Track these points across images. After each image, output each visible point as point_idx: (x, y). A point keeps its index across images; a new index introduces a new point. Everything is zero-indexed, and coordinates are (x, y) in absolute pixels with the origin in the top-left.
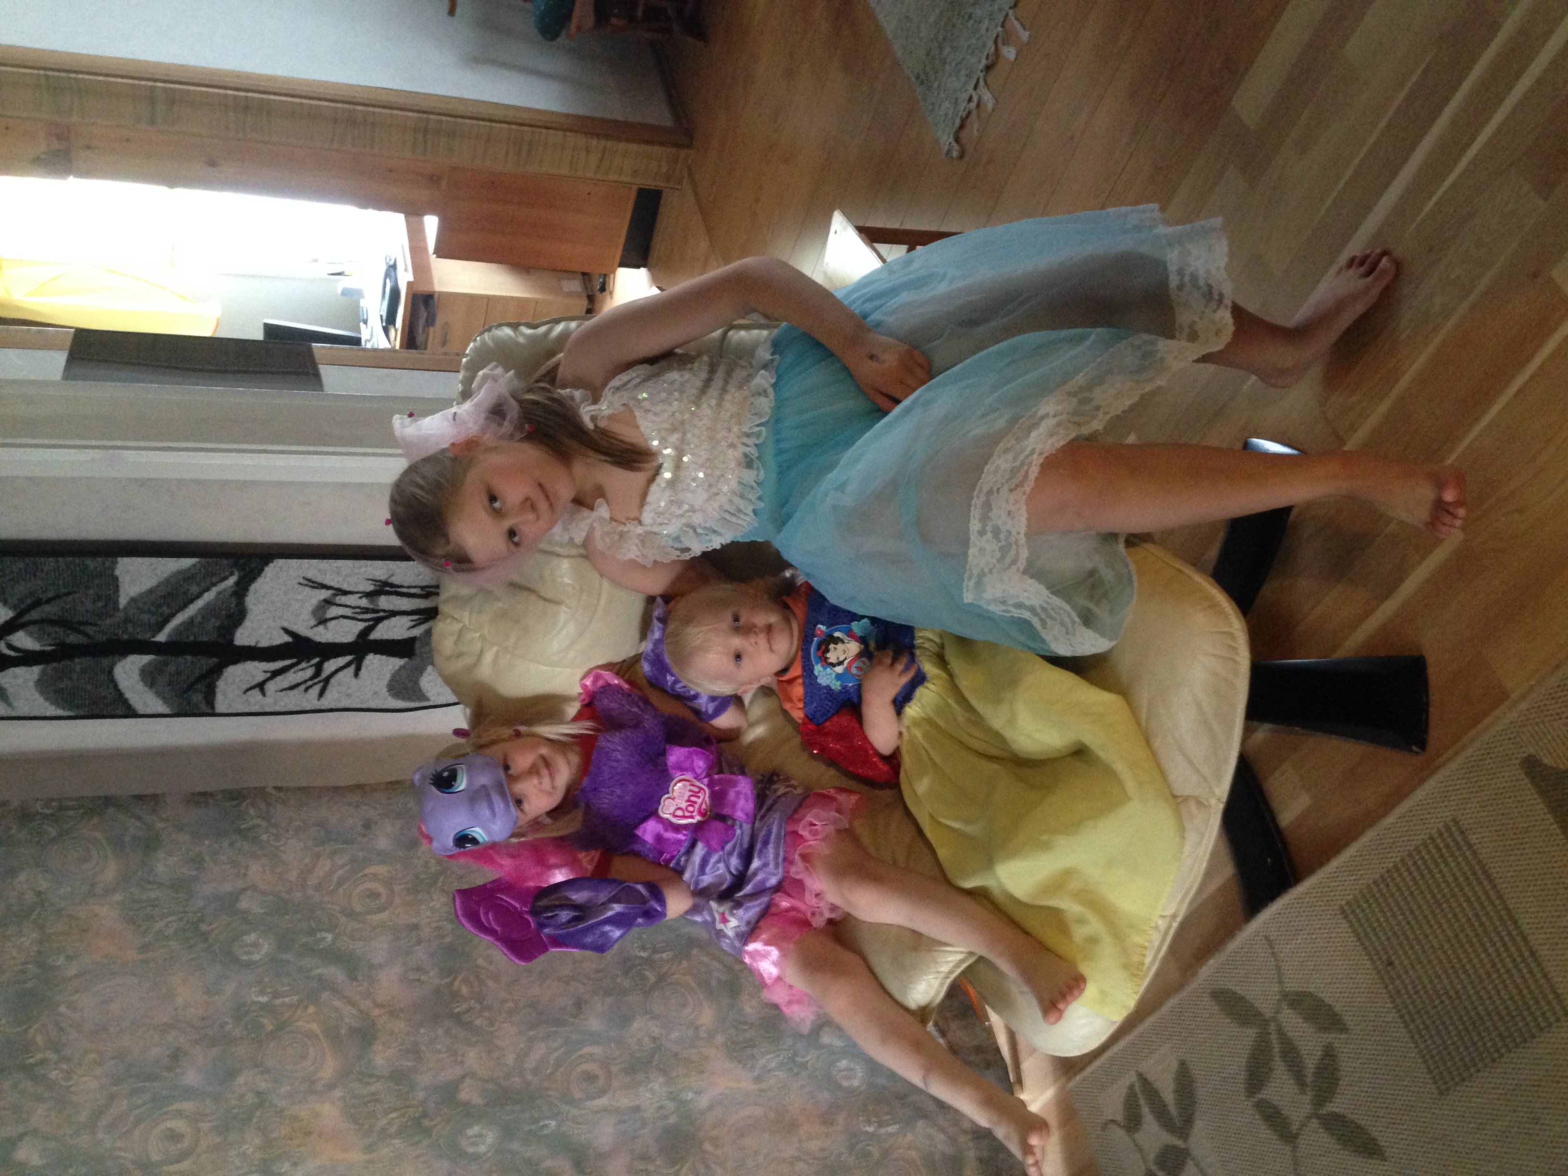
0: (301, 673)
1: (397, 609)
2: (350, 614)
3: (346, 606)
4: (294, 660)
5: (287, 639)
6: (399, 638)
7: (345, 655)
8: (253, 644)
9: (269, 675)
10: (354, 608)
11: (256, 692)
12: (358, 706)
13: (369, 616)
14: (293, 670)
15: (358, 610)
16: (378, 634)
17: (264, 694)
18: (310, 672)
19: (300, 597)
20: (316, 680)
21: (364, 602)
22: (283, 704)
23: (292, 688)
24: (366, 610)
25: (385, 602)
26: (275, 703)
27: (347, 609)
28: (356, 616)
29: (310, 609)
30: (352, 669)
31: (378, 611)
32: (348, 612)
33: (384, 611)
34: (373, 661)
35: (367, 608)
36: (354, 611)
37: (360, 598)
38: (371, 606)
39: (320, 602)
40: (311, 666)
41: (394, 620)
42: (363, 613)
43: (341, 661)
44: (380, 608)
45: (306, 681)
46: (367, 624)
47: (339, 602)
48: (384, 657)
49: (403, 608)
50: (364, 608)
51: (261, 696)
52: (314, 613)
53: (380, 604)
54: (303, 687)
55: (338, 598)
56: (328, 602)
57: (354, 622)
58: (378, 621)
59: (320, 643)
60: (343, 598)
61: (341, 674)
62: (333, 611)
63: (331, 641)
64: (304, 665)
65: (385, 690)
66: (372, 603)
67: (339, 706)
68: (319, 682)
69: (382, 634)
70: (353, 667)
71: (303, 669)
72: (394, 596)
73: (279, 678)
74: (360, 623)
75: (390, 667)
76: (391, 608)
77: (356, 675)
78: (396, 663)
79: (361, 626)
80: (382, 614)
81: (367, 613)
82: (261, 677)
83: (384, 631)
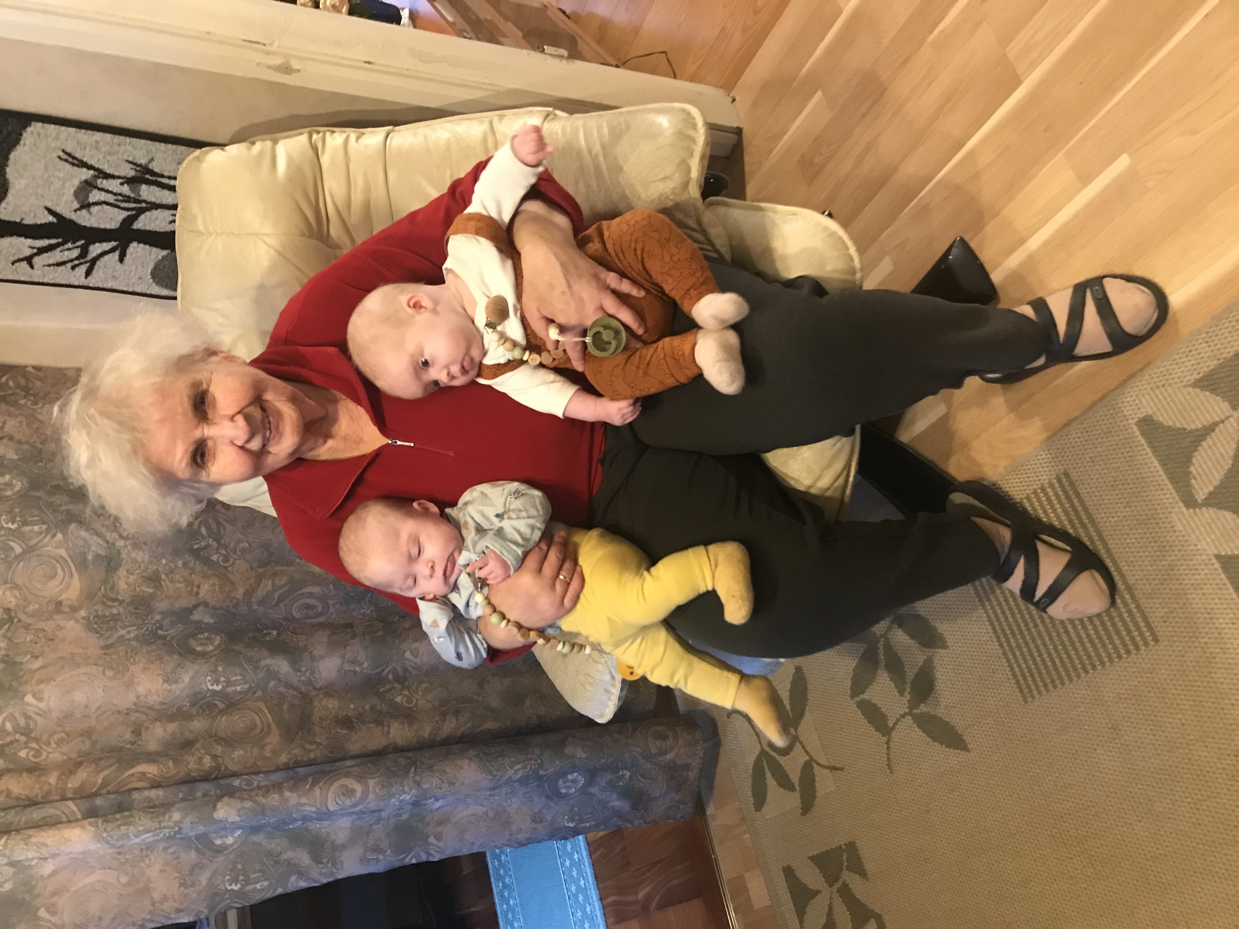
0: (66, 253)
1: (158, 201)
2: (112, 201)
3: (108, 191)
4: (60, 240)
5: (51, 219)
6: (162, 230)
7: (110, 241)
8: (18, 220)
9: (35, 251)
10: (115, 194)
11: (24, 264)
12: (125, 289)
13: (132, 205)
14: (59, 249)
15: (120, 198)
16: (141, 224)
17: (32, 267)
18: (76, 253)
19: (61, 175)
20: (82, 261)
21: (126, 190)
22: (51, 277)
23: (59, 264)
24: (128, 199)
25: (148, 193)
26: (44, 276)
27: (110, 195)
28: (119, 204)
29: (72, 190)
30: (116, 255)
31: (140, 202)
32: (110, 198)
33: (145, 202)
34: (135, 249)
35: (129, 197)
36: (116, 198)
37: (122, 184)
38: (132, 195)
39: (81, 182)
40: (77, 247)
41: (155, 213)
42: (126, 201)
43: (106, 246)
44: (141, 199)
45: (72, 261)
46: (129, 213)
47: (100, 186)
48: (147, 247)
49: (165, 202)
50: (125, 196)
51: (29, 268)
52: (76, 194)
53: (141, 193)
54: (69, 265)
55: (99, 181)
56: (88, 185)
57: (117, 209)
58: (141, 211)
59: (85, 227)
60: (105, 181)
61: (106, 258)
62: (95, 196)
63: (95, 225)
64: (70, 245)
65: (149, 277)
66: (132, 190)
67: (106, 286)
68: (86, 262)
69: (145, 225)
70: (117, 253)
71: (69, 249)
72: (155, 187)
73: (46, 255)
74: (121, 211)
75: (153, 257)
76: (153, 200)
77: (121, 260)
78: (158, 254)
79: (125, 214)
80: (144, 205)
81: (129, 202)
82: (28, 252)
83: (146, 222)
